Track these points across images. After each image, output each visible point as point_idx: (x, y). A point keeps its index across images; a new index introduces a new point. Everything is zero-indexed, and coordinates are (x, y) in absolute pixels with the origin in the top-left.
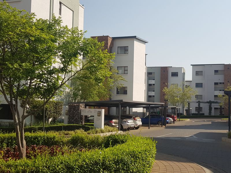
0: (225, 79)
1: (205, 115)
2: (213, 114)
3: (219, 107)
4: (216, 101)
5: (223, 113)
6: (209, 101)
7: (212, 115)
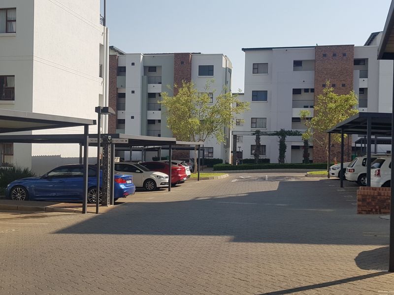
0: (316, 81)
1: (271, 162)
2: (288, 159)
3: (303, 144)
4: (295, 130)
5: (310, 158)
6: (279, 130)
7: (285, 162)
